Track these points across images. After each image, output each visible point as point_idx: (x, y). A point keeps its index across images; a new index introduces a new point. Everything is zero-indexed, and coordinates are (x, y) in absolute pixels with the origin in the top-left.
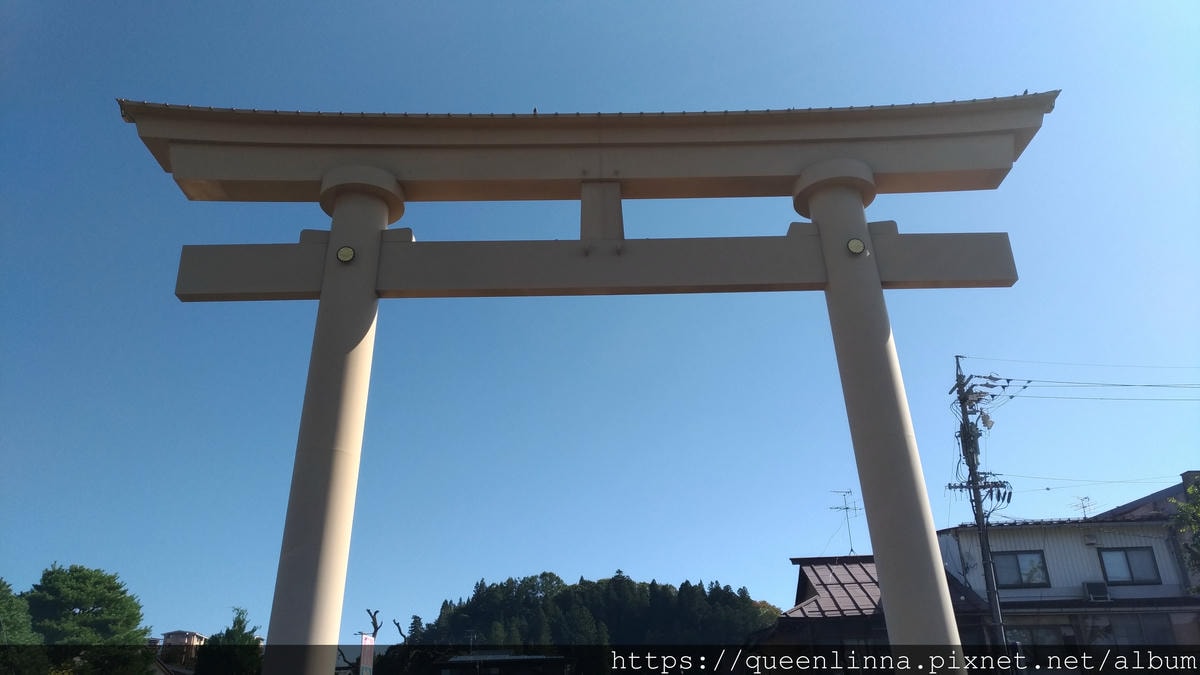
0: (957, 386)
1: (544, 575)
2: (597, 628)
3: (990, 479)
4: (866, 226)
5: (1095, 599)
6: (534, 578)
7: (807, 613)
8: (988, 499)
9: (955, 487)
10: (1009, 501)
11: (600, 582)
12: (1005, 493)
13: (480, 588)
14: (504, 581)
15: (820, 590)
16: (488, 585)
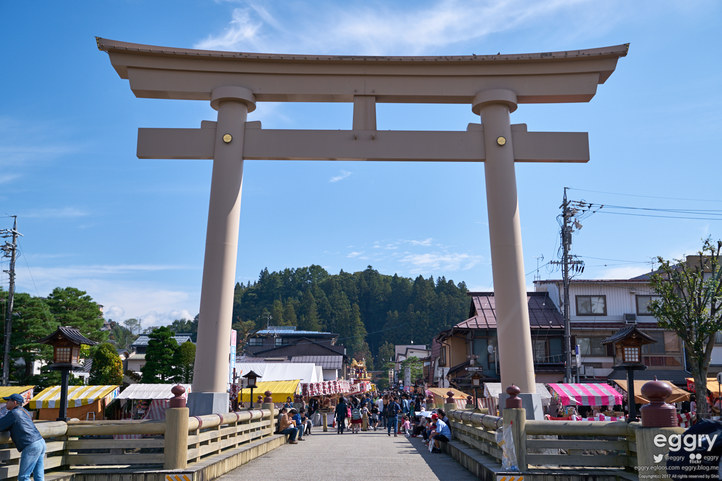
0: (563, 205)
1: (313, 267)
2: (352, 308)
3: (574, 259)
4: (509, 126)
5: (628, 322)
6: (305, 269)
7: (469, 326)
8: (571, 271)
9: (554, 263)
10: (582, 272)
11: (355, 274)
12: (581, 267)
13: (264, 274)
14: (283, 270)
15: (479, 313)
16: (270, 272)
